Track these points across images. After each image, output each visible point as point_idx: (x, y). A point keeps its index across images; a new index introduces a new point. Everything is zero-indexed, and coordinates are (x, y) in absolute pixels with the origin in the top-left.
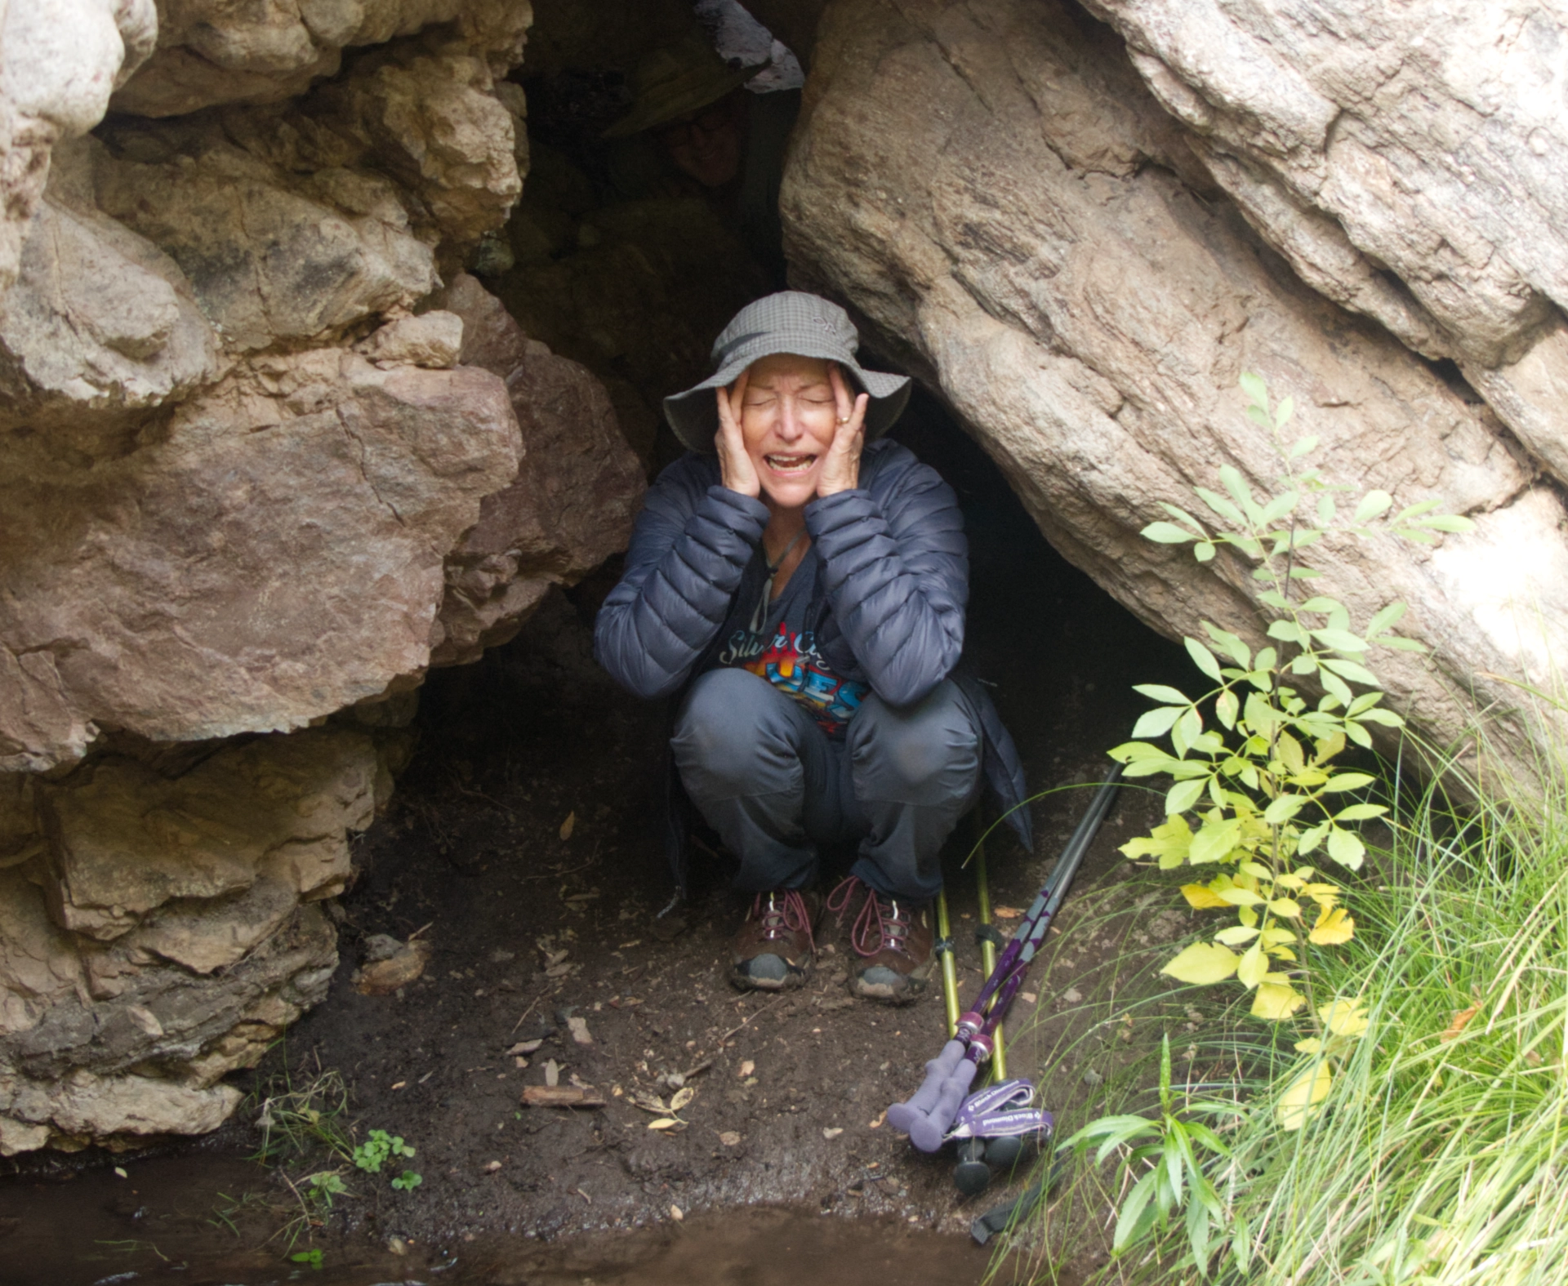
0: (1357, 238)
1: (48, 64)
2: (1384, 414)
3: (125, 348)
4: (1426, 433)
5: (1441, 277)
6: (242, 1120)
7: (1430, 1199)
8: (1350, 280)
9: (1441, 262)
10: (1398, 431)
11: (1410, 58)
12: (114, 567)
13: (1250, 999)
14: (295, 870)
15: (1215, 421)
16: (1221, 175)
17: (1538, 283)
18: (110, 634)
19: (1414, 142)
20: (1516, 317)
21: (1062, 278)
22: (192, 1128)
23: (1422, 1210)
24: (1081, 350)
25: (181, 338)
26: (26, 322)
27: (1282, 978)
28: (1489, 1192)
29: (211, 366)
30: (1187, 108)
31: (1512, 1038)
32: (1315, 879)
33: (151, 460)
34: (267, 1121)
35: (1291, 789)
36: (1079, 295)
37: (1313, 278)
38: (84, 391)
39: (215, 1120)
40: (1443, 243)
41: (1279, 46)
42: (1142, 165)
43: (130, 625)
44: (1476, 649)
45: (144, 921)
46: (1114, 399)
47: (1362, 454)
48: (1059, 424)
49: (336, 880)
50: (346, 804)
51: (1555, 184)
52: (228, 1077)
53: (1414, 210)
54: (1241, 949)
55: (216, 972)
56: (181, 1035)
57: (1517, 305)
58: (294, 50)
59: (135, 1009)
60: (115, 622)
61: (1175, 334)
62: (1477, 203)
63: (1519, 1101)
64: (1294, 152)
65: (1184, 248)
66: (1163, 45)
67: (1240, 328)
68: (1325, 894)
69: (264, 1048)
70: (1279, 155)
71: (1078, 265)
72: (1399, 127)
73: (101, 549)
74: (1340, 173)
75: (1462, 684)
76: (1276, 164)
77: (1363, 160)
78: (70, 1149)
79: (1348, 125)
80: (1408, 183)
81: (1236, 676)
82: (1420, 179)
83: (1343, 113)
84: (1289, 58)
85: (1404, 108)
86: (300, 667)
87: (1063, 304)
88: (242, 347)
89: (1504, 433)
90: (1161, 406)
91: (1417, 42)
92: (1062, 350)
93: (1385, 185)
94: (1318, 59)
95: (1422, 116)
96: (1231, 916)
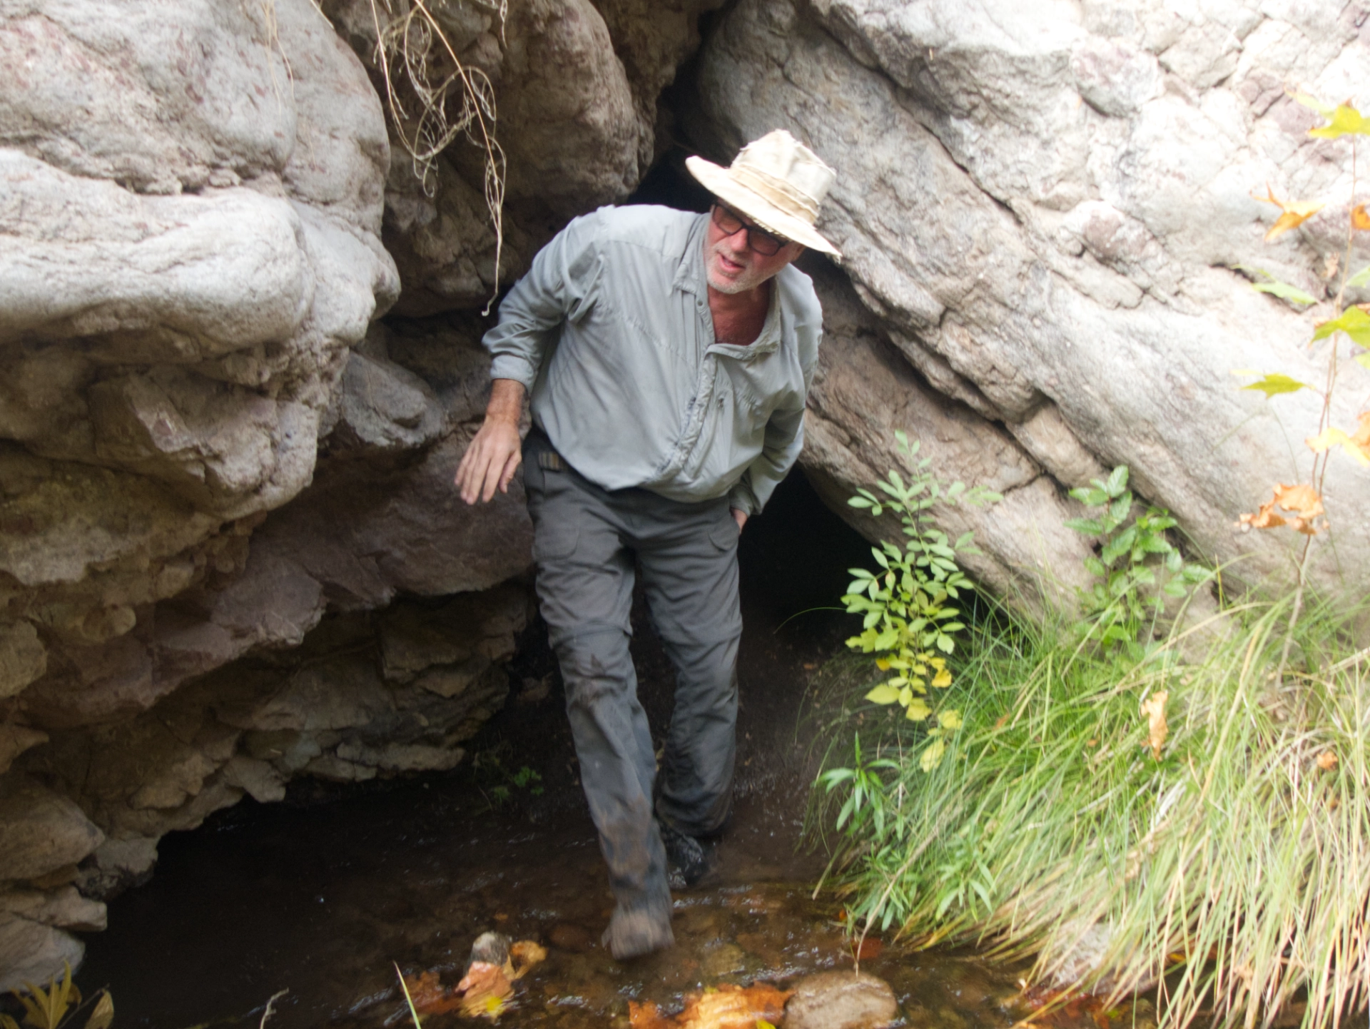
0: (955, 365)
1: (338, 314)
2: (970, 445)
3: (403, 423)
4: (989, 452)
5: (993, 383)
6: (466, 762)
7: (989, 804)
8: (953, 385)
9: (993, 376)
10: (976, 452)
11: (978, 284)
12: (401, 518)
13: (905, 710)
14: (490, 650)
15: (892, 449)
16: (894, 338)
17: (1037, 385)
18: (401, 548)
19: (980, 322)
20: (1028, 401)
21: (825, 384)
22: (442, 767)
23: (985, 809)
24: (833, 417)
25: (429, 417)
26: (356, 411)
27: (920, 701)
28: (1015, 801)
29: (443, 429)
30: (877, 308)
31: (1027, 730)
32: (935, 656)
33: (418, 471)
34: (476, 763)
35: (923, 616)
36: (832, 392)
37: (935, 384)
38: (383, 442)
39: (453, 763)
40: (994, 368)
41: (918, 279)
42: (861, 333)
43: (409, 543)
44: (1013, 551)
45: (419, 675)
46: (847, 439)
47: (960, 463)
48: (823, 450)
49: (508, 654)
50: (513, 620)
51: (1045, 340)
52: (461, 744)
53: (981, 353)
54: (900, 688)
55: (453, 697)
56: (437, 725)
57: (1028, 395)
58: (474, 288)
59: (416, 714)
60: (403, 543)
61: (875, 410)
62: (1009, 349)
63: (1029, 760)
64: (925, 327)
65: (879, 372)
66: (866, 279)
67: (905, 406)
68: (939, 663)
69: (475, 731)
70: (919, 329)
71: (832, 379)
72: (973, 315)
73: (396, 510)
74: (947, 336)
75: (1007, 567)
76: (919, 334)
77: (957, 331)
78: (386, 777)
79: (950, 315)
80: (977, 340)
81: (895, 565)
82: (982, 338)
83: (947, 309)
84: (923, 285)
85: (975, 306)
86: (487, 561)
87: (825, 396)
88: (458, 420)
89: (1025, 452)
90: (868, 442)
91: (981, 276)
92: (825, 417)
93: (967, 342)
94: (935, 285)
95: (984, 310)
96: (895, 673)
